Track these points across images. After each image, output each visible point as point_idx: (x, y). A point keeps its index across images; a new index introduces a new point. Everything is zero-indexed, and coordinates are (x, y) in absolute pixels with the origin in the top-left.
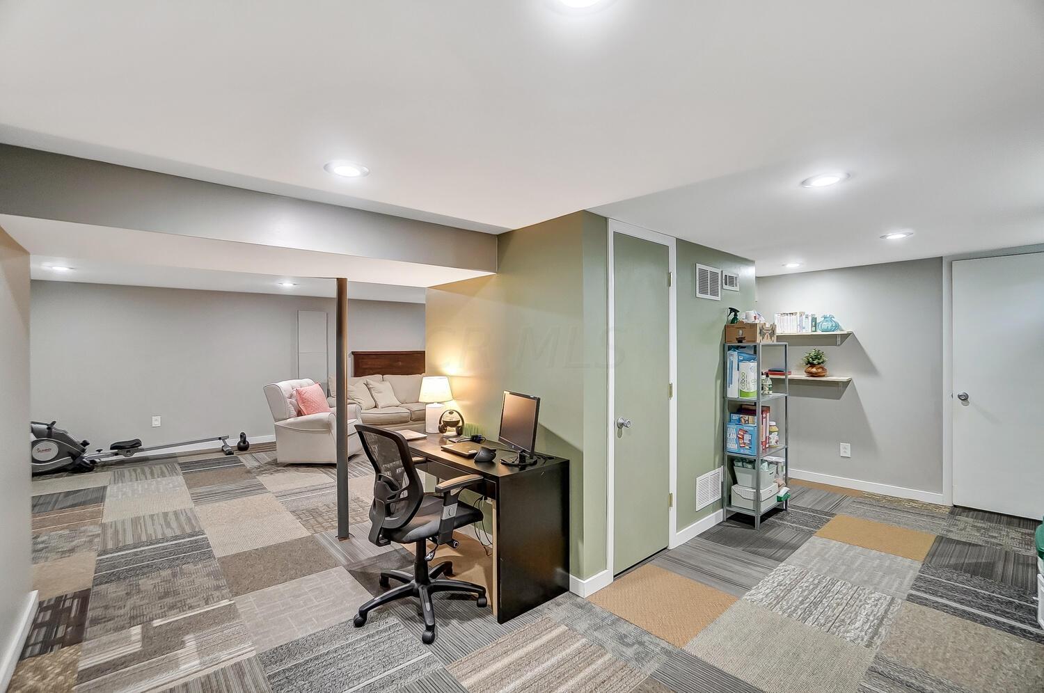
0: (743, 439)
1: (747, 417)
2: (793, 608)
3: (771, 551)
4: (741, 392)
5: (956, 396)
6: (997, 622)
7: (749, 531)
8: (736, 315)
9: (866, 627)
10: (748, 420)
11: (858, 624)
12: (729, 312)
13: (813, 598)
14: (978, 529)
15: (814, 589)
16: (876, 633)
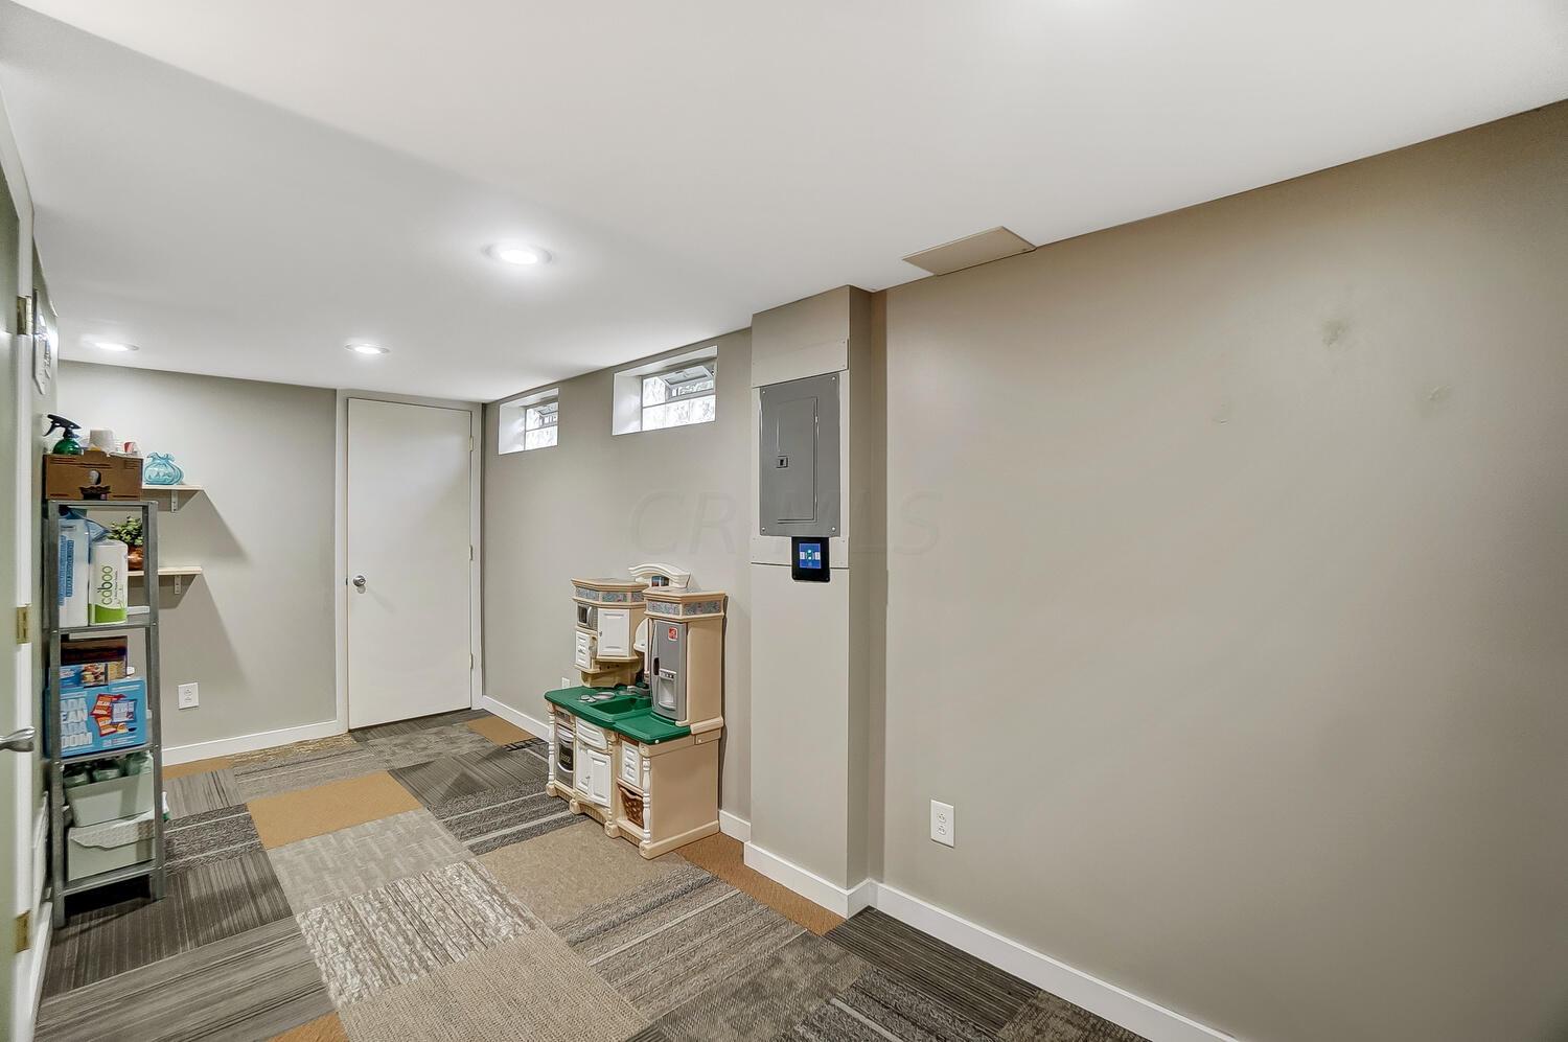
0: (110, 715)
1: (101, 667)
2: (414, 957)
3: (248, 912)
4: (100, 612)
5: (350, 582)
6: (555, 821)
7: (149, 910)
8: (68, 434)
9: (500, 910)
10: (105, 673)
11: (492, 916)
12: (50, 425)
13: (409, 926)
14: (403, 746)
15: (389, 913)
16: (514, 908)
